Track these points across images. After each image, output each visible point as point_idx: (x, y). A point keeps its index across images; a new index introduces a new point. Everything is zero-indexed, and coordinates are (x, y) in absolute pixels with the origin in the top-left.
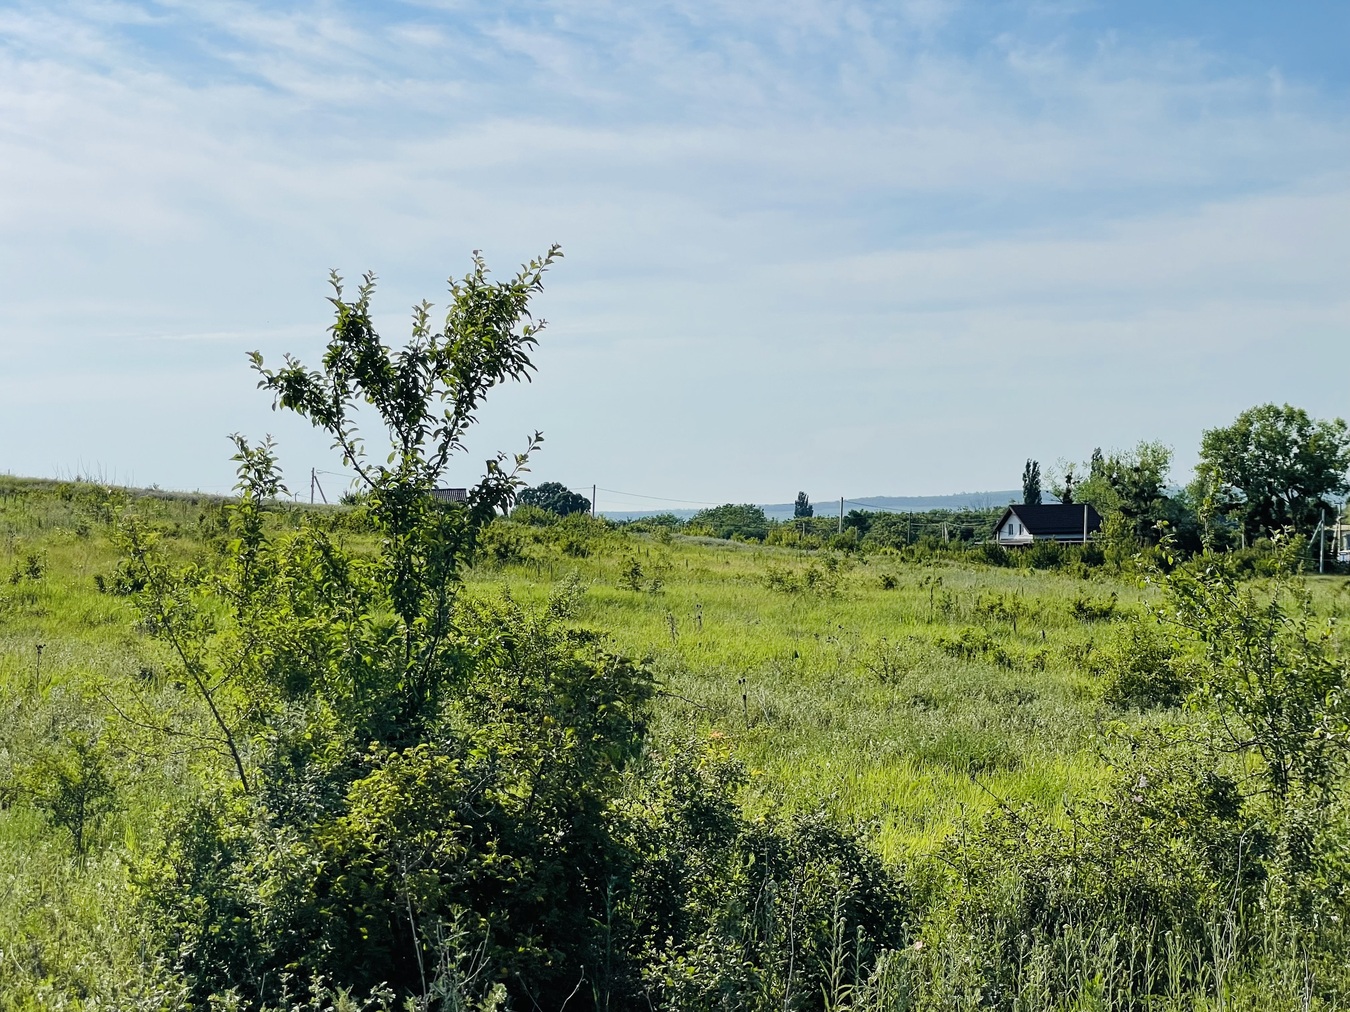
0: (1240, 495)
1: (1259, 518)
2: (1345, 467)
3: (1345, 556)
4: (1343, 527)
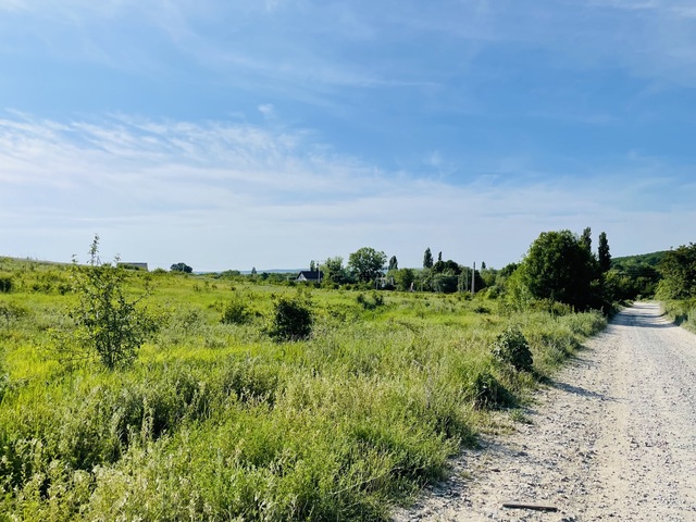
0: (359, 270)
1: (363, 275)
2: (383, 263)
3: (383, 286)
4: (383, 279)
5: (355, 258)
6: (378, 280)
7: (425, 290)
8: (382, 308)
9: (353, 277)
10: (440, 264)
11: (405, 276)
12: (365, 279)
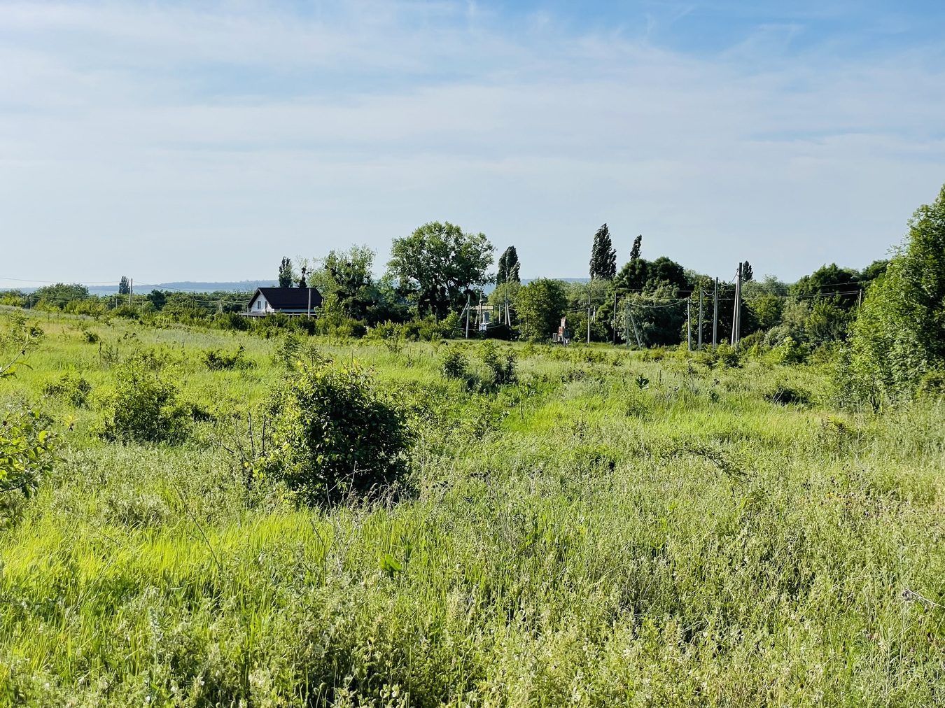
0: (417, 284)
1: (428, 300)
2: (484, 267)
3: (483, 327)
4: (484, 307)
6: (470, 313)
9: (402, 305)
10: (638, 268)
11: (544, 302)
12: (434, 310)
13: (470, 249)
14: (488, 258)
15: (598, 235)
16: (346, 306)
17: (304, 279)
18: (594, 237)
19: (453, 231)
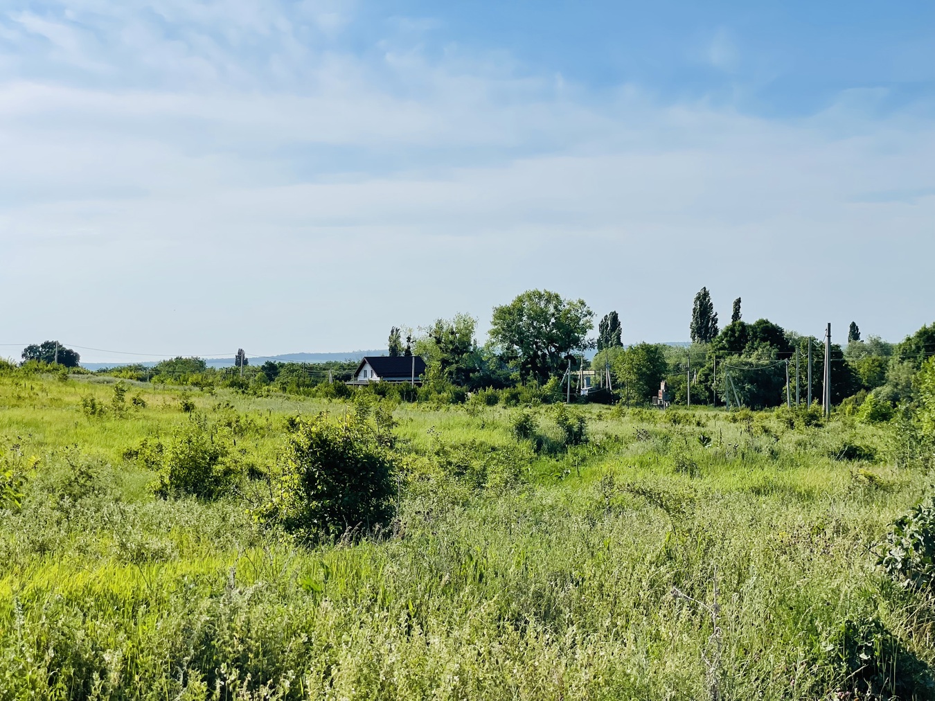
0: (518, 351)
1: (530, 366)
2: (584, 332)
3: (585, 391)
4: (585, 372)
5: (508, 320)
6: (571, 378)
7: (696, 400)
8: (582, 451)
9: (505, 371)
10: (738, 331)
11: (644, 366)
12: (535, 375)
13: (569, 315)
14: (588, 324)
15: (698, 298)
16: (450, 373)
17: (409, 347)
18: (694, 300)
19: (552, 298)
